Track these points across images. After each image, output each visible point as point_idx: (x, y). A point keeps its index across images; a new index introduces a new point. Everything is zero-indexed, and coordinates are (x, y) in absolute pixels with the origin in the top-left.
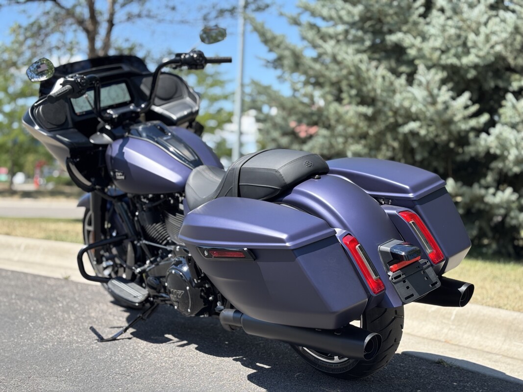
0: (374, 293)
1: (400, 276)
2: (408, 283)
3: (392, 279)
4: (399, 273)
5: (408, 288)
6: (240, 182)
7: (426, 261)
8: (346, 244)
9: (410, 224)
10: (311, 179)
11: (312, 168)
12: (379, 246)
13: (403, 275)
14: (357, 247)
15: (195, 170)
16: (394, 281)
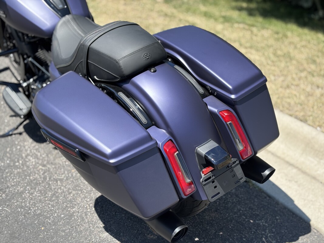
0: (185, 195)
1: (210, 178)
2: (216, 183)
3: (203, 182)
4: (210, 174)
5: (215, 187)
6: (89, 59)
7: (235, 159)
8: (165, 151)
9: (227, 125)
10: (148, 71)
11: (149, 61)
12: (197, 148)
13: (213, 176)
14: (175, 154)
15: (64, 19)
16: (204, 183)
